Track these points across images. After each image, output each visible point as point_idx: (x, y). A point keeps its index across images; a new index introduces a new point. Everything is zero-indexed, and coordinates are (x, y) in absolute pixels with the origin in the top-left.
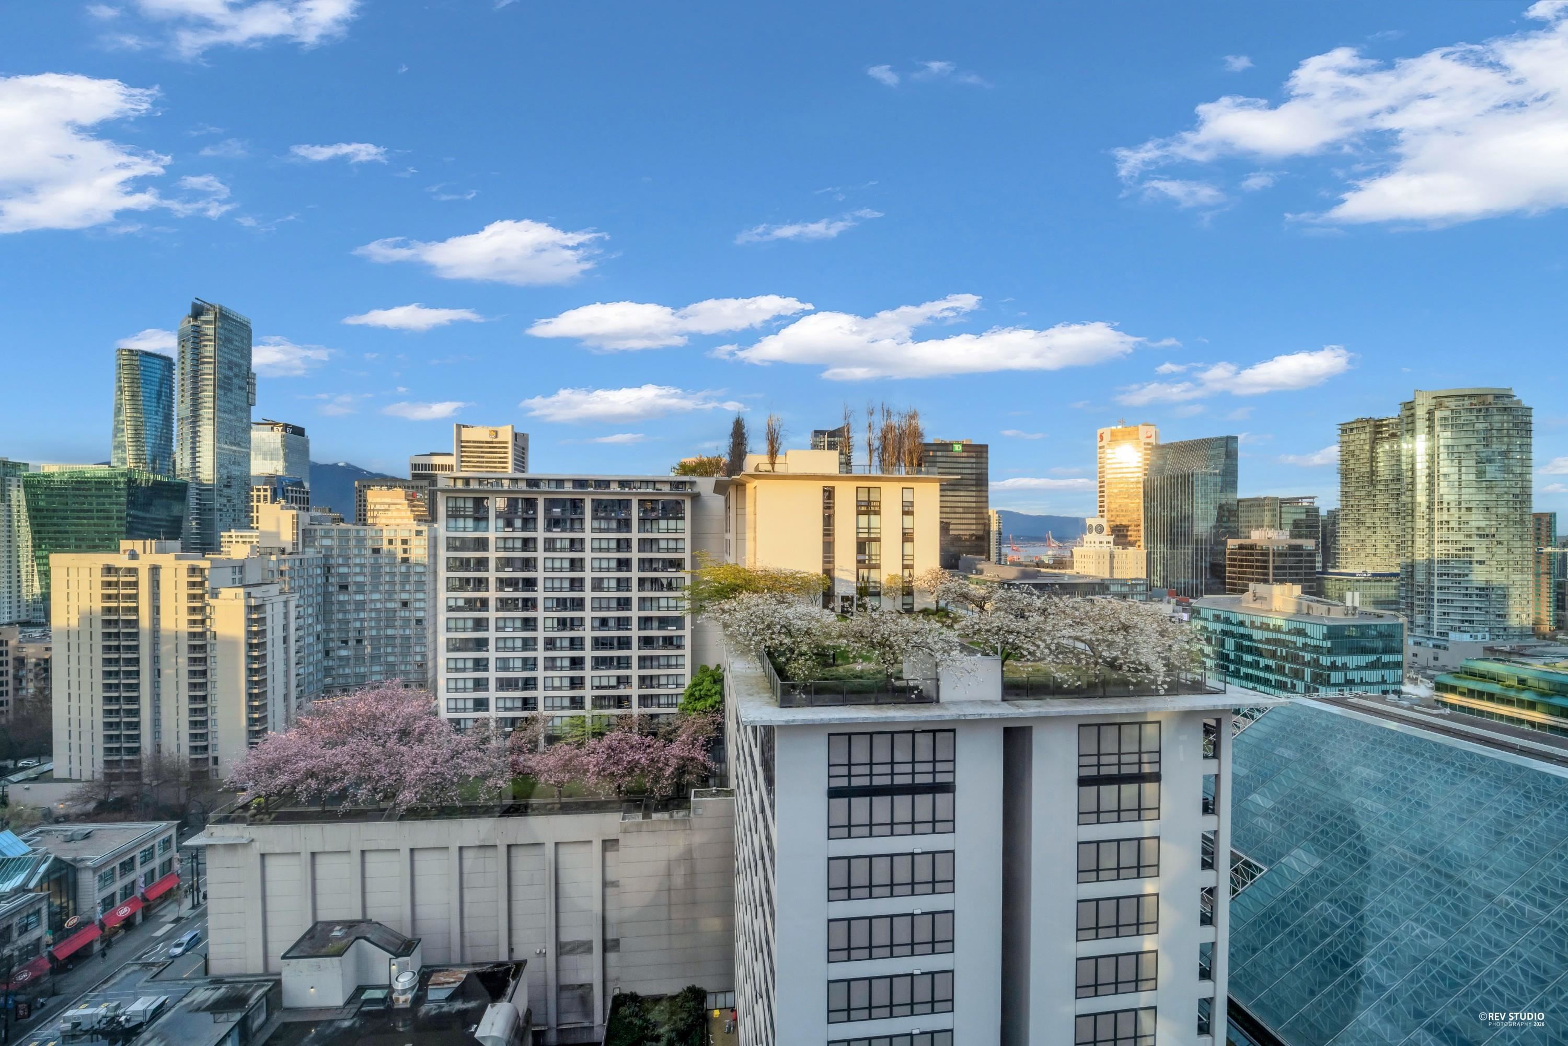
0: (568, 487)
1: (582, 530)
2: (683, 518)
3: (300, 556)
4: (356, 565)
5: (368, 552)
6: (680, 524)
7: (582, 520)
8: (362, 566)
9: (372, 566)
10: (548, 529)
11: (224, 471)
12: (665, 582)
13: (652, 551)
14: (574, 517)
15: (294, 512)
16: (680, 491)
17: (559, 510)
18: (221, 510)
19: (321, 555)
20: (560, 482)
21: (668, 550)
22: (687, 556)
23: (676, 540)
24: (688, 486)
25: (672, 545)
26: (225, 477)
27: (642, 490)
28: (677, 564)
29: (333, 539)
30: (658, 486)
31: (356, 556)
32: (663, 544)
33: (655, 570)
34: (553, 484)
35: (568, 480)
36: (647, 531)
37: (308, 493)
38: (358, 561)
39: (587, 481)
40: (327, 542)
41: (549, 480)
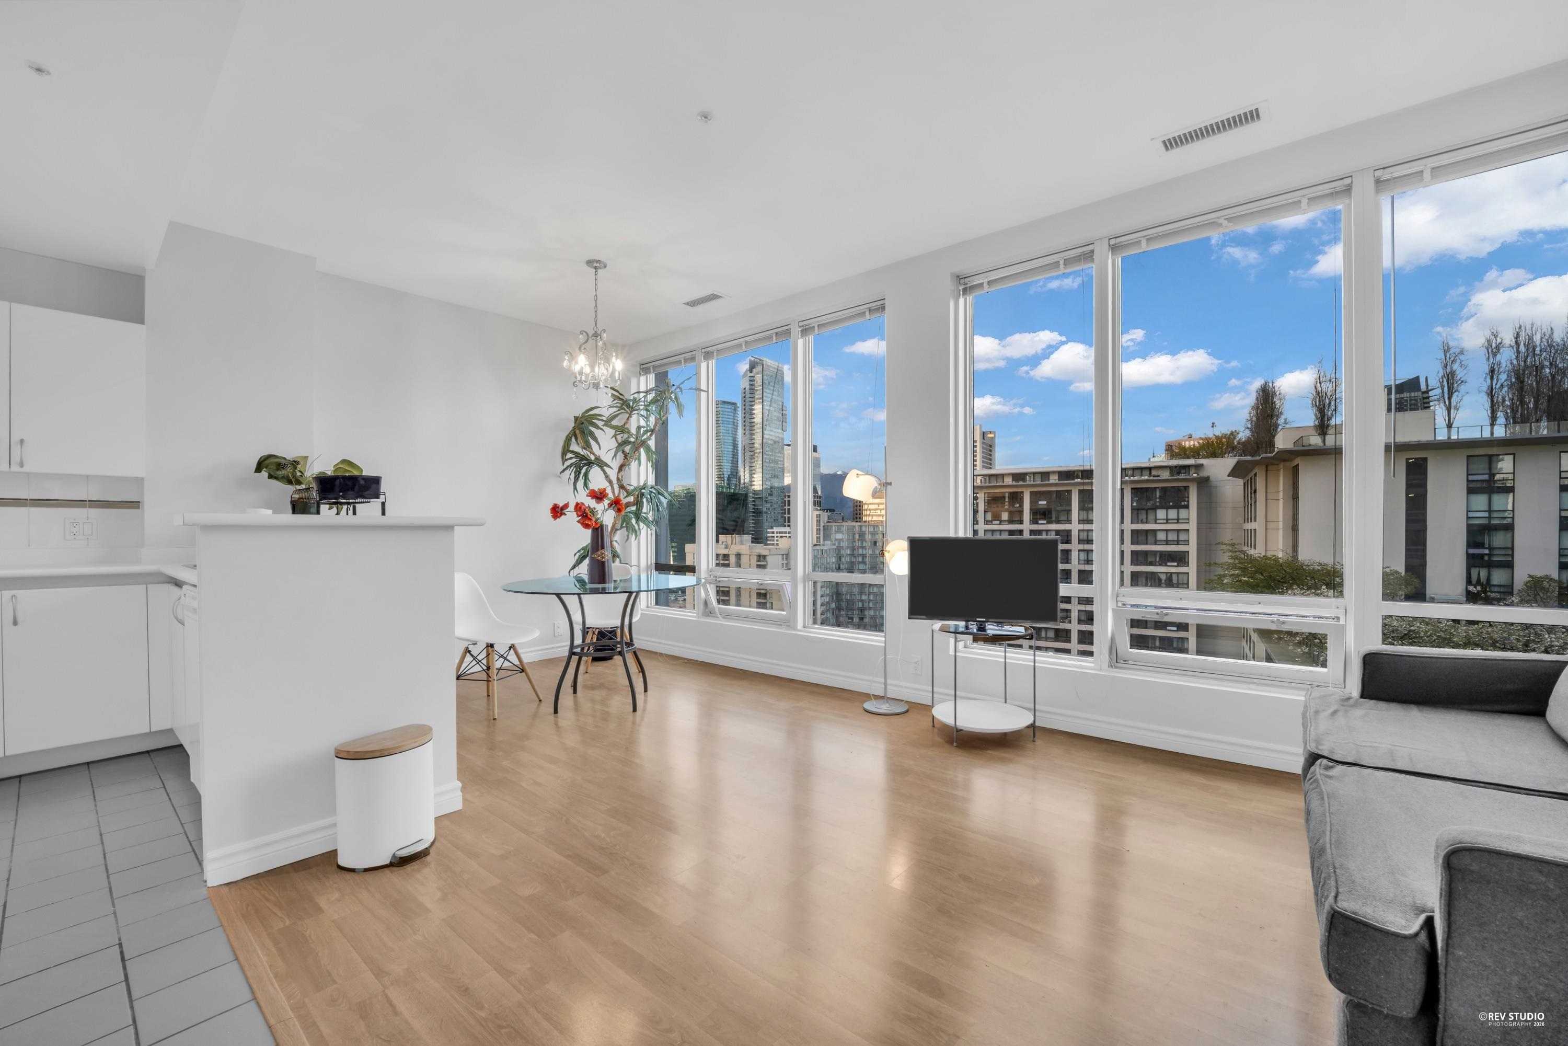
0: (1054, 479)
1: (1069, 521)
2: (1187, 507)
3: (822, 548)
4: (859, 555)
5: (867, 544)
6: (1183, 513)
7: (1069, 512)
8: (864, 556)
9: (871, 556)
10: (1034, 521)
11: (769, 483)
12: (1163, 577)
13: (1147, 544)
14: (1059, 508)
15: (818, 513)
16: (1183, 476)
17: (1045, 502)
18: (766, 513)
19: (835, 547)
20: (1045, 475)
21: (1167, 542)
22: (1192, 549)
23: (1178, 531)
24: (1192, 471)
25: (1172, 536)
26: (769, 487)
27: (1136, 478)
28: (1181, 558)
29: (843, 534)
30: (1154, 472)
31: (859, 548)
32: (1161, 536)
33: (1151, 564)
34: (1038, 478)
35: (1054, 472)
36: (1142, 522)
37: (820, 497)
38: (860, 552)
39: (1074, 472)
40: (839, 536)
41: (1034, 474)
